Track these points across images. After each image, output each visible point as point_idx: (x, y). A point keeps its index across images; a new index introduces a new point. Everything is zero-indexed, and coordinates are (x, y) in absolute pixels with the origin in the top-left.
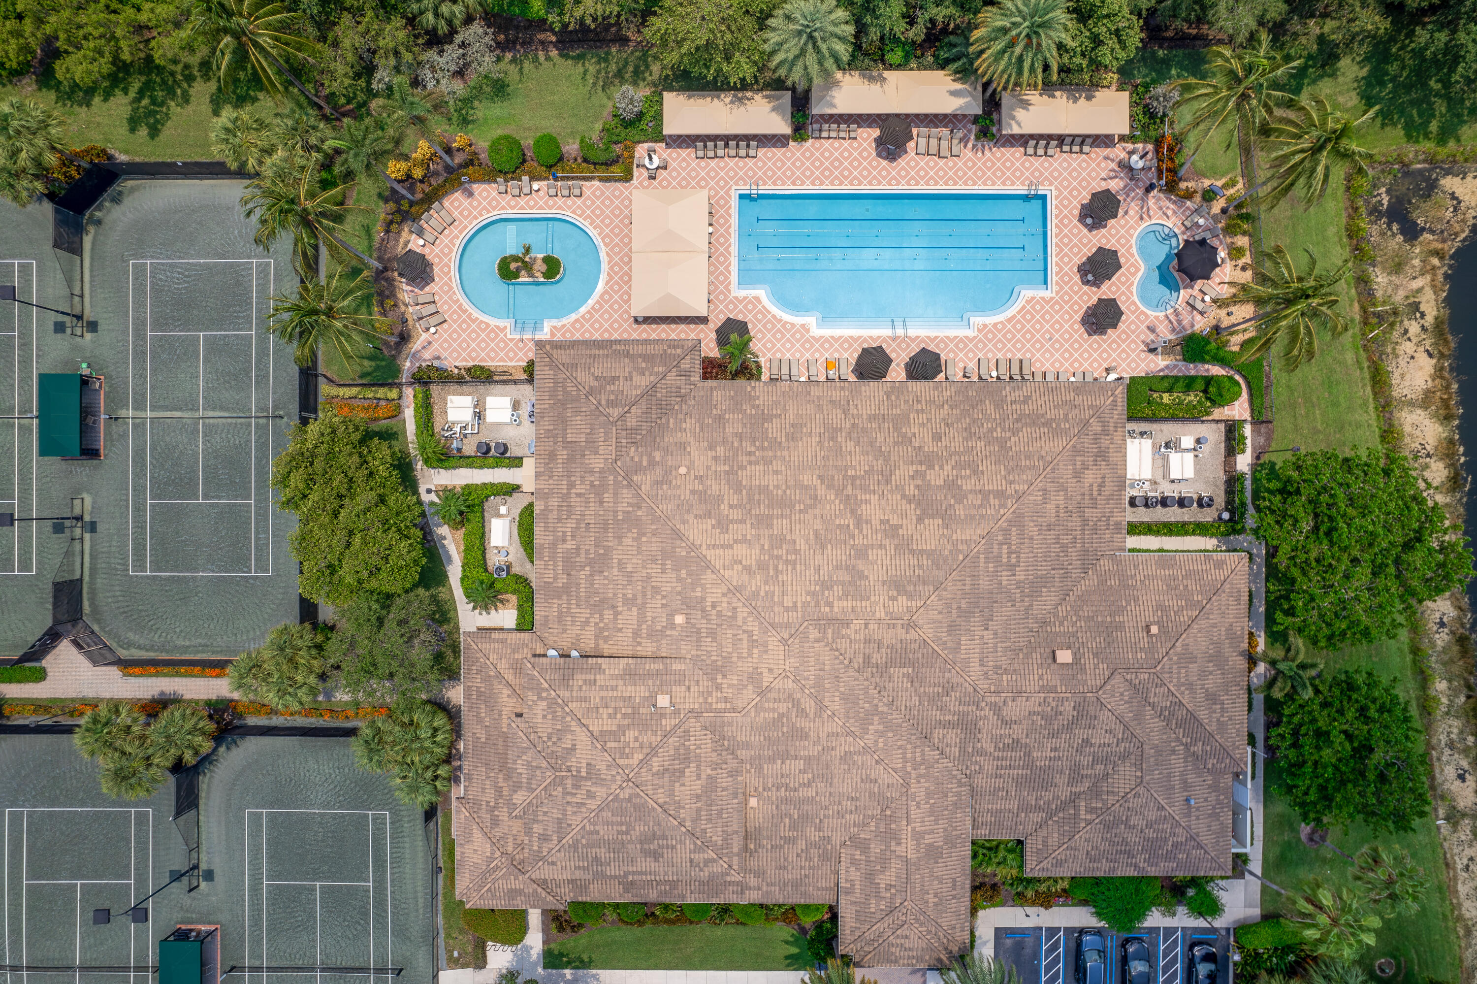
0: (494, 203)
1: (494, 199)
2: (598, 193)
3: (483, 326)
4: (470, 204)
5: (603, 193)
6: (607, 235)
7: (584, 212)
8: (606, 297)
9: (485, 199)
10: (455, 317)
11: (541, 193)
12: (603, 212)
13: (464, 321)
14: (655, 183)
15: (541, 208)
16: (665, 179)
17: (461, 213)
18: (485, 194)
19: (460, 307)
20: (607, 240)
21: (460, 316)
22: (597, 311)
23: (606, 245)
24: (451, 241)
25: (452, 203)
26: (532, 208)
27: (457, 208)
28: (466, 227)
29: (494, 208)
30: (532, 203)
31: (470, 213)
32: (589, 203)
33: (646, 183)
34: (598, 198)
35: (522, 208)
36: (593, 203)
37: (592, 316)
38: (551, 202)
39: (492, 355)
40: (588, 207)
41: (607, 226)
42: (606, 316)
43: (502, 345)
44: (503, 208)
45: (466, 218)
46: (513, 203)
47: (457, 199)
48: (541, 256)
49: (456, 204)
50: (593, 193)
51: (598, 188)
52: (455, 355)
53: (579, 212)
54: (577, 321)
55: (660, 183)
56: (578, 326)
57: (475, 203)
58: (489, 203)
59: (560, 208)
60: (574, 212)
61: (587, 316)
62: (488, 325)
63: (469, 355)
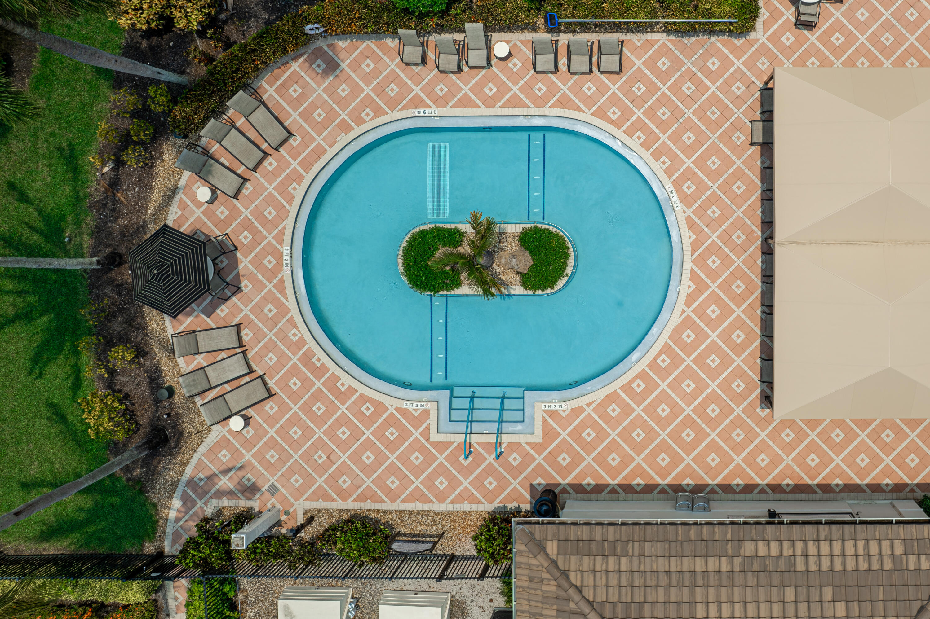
0: (393, 90)
1: (392, 78)
2: (663, 64)
3: (367, 409)
4: (331, 92)
5: (676, 65)
6: (688, 175)
7: (627, 113)
8: (688, 336)
9: (368, 78)
10: (295, 384)
11: (516, 64)
12: (677, 114)
13: (318, 396)
14: (812, 37)
15: (515, 102)
16: (838, 27)
17: (306, 116)
18: (368, 66)
19: (307, 359)
20: (689, 188)
21: (306, 384)
22: (663, 373)
23: (686, 200)
24: (283, 189)
25: (282, 90)
26: (490, 102)
27: (296, 102)
28: (319, 152)
29: (393, 104)
30: (491, 90)
31: (331, 115)
32: (639, 89)
33: (788, 38)
34: (663, 76)
35: (466, 102)
36: (652, 89)
37: (651, 386)
38: (540, 89)
39: (393, 483)
40: (638, 101)
41: (688, 150)
42: (688, 386)
43: (417, 458)
44: (417, 102)
45: (321, 127)
46: (441, 89)
47: (295, 79)
48: (515, 229)
49: (294, 91)
50: (651, 64)
51: (663, 52)
52: (297, 481)
53: (614, 113)
54: (612, 398)
55: (825, 39)
56: (614, 410)
57: (343, 90)
58: (380, 90)
59: (564, 103)
60: (601, 114)
61: (639, 386)
62: (380, 407)
63: (333, 481)
